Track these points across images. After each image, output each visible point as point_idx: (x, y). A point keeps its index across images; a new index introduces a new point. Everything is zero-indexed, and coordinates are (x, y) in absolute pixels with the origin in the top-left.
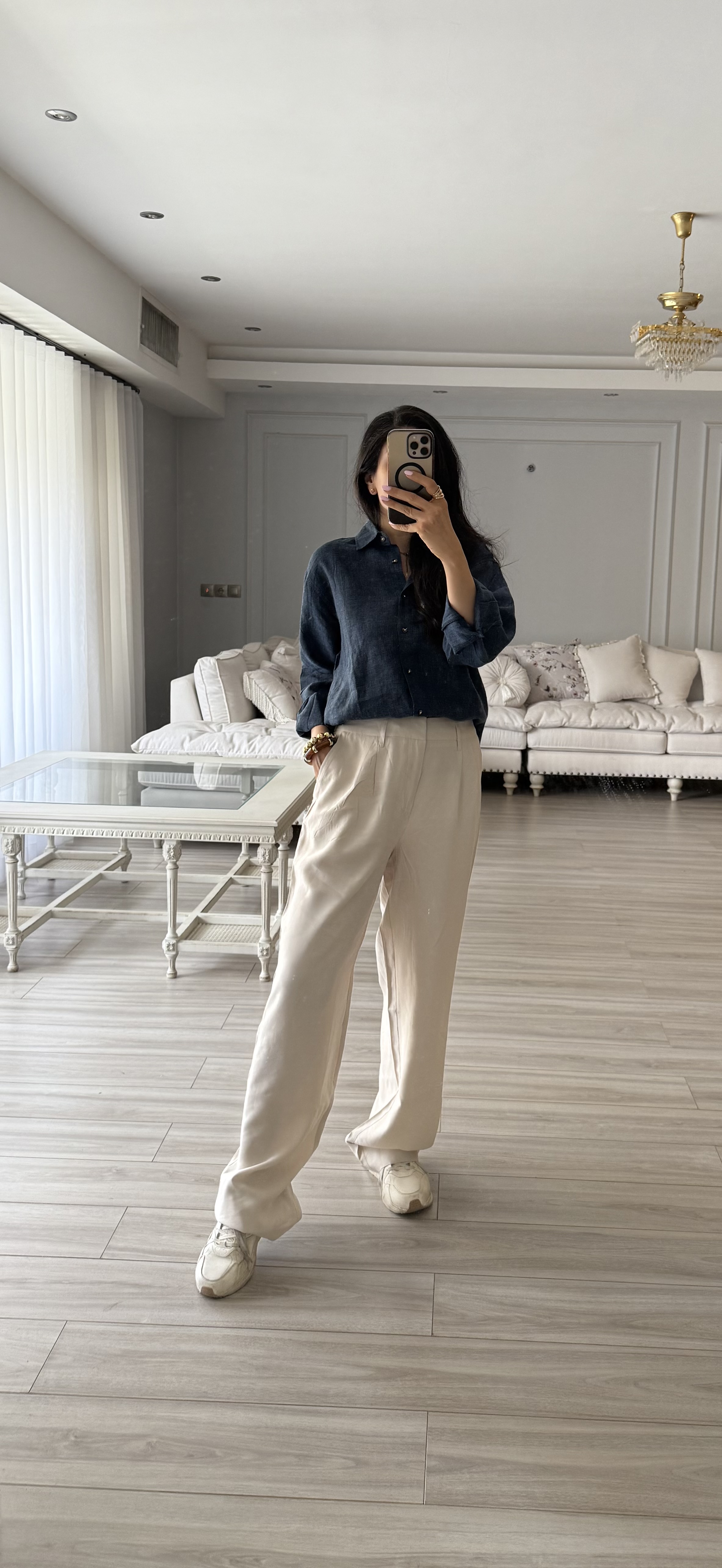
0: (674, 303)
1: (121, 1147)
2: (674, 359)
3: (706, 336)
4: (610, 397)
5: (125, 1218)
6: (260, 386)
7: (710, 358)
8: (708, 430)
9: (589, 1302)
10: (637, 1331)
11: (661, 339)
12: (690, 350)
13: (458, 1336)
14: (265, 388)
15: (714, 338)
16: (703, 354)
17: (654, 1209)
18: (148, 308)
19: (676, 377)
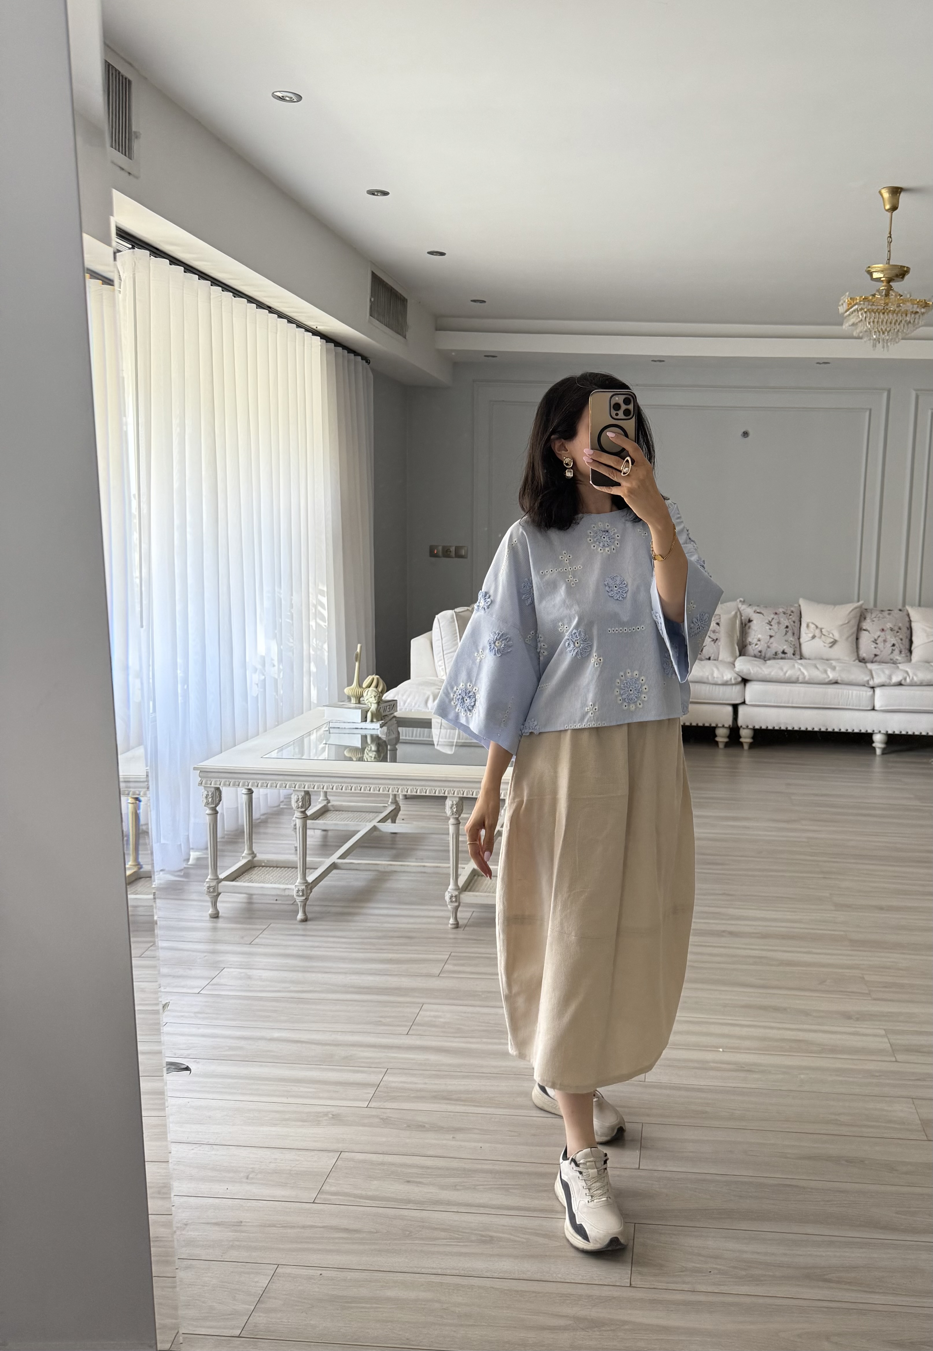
0: (882, 275)
1: (337, 1092)
2: (882, 329)
3: (913, 307)
4: (822, 365)
5: (338, 1163)
6: (485, 356)
7: (917, 328)
8: (917, 397)
9: (785, 1254)
10: (832, 1285)
11: (868, 310)
12: (897, 320)
13: (655, 1286)
14: (490, 358)
15: (920, 309)
16: (910, 325)
17: (850, 1161)
18: (376, 280)
19: (883, 347)
